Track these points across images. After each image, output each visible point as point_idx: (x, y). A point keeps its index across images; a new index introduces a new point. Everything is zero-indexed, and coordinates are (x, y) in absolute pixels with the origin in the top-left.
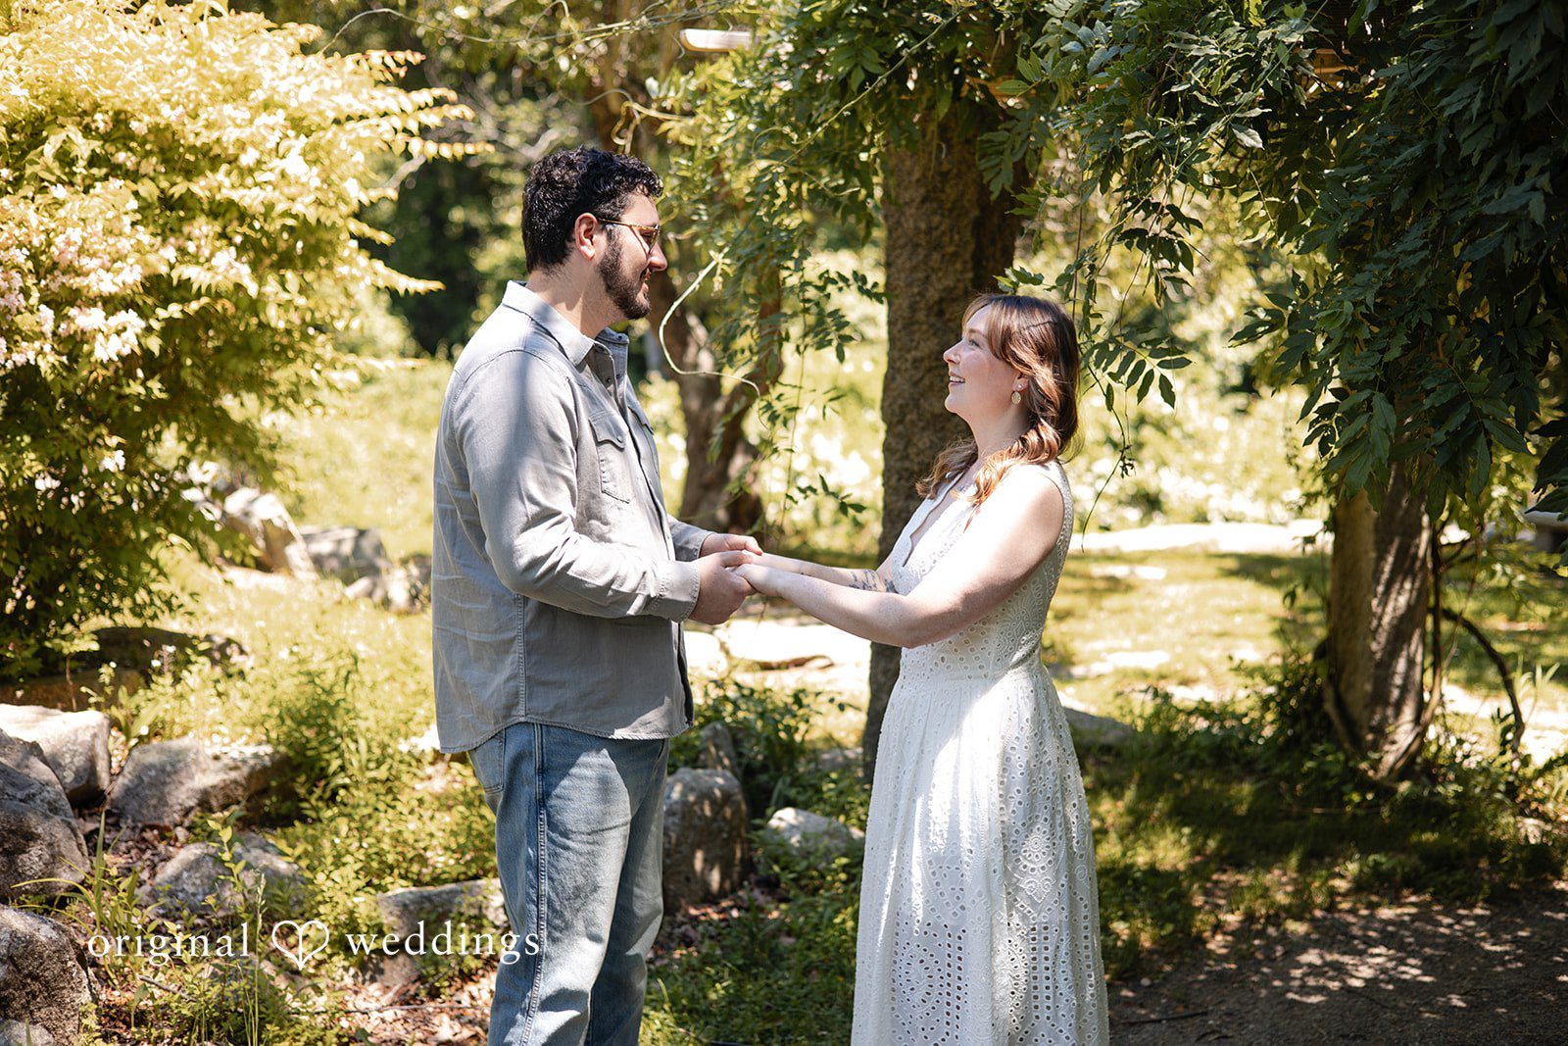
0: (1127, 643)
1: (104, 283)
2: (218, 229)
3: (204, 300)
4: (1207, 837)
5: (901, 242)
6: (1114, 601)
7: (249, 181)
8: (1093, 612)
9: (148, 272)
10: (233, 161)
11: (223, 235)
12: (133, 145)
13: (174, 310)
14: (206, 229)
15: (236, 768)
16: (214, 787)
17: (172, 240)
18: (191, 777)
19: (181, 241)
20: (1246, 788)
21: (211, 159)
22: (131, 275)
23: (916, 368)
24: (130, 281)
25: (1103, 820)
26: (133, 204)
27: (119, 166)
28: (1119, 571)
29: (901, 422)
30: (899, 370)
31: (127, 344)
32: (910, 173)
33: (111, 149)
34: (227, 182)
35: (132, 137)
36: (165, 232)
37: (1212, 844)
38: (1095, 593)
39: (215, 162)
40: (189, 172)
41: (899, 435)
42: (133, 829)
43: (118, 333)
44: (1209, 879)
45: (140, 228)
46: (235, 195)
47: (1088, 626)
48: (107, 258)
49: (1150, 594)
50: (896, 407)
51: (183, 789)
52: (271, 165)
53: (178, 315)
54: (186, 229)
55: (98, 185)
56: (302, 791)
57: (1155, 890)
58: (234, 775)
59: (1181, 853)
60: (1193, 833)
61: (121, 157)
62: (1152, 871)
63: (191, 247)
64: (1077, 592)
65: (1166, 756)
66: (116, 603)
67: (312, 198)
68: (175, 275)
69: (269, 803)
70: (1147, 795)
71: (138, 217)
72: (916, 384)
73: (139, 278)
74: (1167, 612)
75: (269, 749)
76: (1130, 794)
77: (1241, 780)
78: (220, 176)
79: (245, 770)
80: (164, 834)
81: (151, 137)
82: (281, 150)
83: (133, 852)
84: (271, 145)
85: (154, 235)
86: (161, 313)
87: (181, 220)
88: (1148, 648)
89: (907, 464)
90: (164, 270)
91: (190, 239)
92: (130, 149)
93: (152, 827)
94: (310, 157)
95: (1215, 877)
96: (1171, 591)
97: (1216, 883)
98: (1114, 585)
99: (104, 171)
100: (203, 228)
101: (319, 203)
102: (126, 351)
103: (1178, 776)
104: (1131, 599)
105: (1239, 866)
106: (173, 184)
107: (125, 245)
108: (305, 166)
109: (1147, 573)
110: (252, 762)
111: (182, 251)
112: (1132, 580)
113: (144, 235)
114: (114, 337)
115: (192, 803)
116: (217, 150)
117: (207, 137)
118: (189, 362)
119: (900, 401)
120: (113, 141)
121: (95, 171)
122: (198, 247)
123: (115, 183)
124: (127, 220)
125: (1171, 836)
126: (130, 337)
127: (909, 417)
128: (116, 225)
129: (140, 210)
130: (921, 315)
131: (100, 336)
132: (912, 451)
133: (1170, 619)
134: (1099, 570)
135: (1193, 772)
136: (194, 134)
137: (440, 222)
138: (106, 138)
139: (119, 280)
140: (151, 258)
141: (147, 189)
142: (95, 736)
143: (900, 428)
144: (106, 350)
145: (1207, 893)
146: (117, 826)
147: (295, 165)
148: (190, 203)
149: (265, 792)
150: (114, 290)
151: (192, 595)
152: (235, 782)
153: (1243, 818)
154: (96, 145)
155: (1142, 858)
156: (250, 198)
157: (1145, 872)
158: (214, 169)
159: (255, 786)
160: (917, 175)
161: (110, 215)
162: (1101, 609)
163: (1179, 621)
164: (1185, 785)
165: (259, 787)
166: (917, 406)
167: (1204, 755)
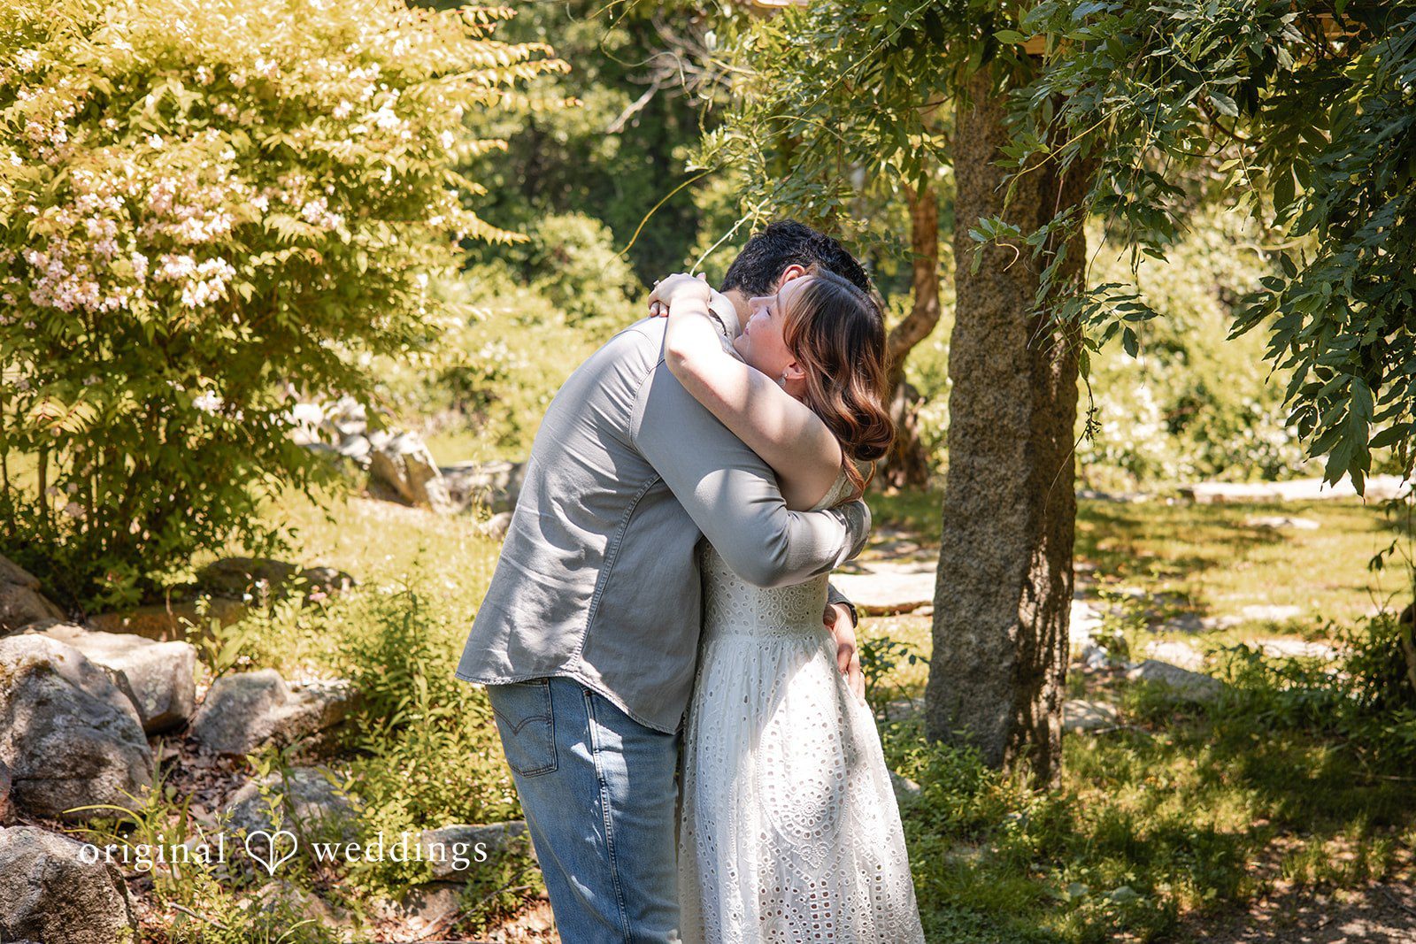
0: (1262, 596)
1: (195, 231)
2: (312, 179)
3: (294, 249)
4: (1271, 800)
5: (971, 199)
6: (1259, 552)
7: (343, 133)
8: (1237, 562)
9: (241, 220)
10: (328, 113)
11: (316, 186)
12: (236, 96)
13: (267, 258)
14: (299, 179)
15: (311, 701)
16: (288, 719)
17: (268, 190)
18: (267, 709)
19: (277, 191)
20: (1322, 753)
21: (306, 111)
22: (222, 224)
23: (983, 325)
24: (219, 229)
25: (1171, 779)
26: (231, 154)
27: (221, 117)
28: (1275, 520)
29: (966, 378)
30: (966, 327)
31: (217, 290)
32: (979, 130)
33: (213, 99)
34: (322, 134)
35: (234, 89)
36: (262, 182)
37: (1275, 808)
38: (1242, 544)
39: (311, 113)
40: (288, 124)
41: (964, 391)
42: (211, 756)
43: (207, 281)
44: (1268, 844)
45: (234, 178)
46: (327, 146)
47: (1226, 577)
48: (200, 207)
49: (1299, 546)
50: (963, 364)
51: (258, 720)
52: (364, 118)
53: (271, 262)
54: (281, 179)
55: (196, 134)
56: (364, 727)
57: (1206, 853)
58: (308, 707)
59: (1242, 817)
60: (1259, 795)
61: (223, 108)
62: (1209, 834)
63: (285, 197)
64: (1225, 541)
65: (1249, 715)
66: (219, 536)
67: (404, 150)
68: (267, 223)
69: (342, 735)
70: (1222, 754)
71: (236, 166)
72: (982, 340)
73: (228, 227)
74: (1310, 565)
75: (345, 683)
76: (1205, 754)
77: (1318, 743)
78: (314, 128)
79: (320, 703)
80: (239, 763)
81: (252, 89)
82: (376, 103)
83: (207, 779)
84: (364, 98)
85: (248, 184)
86: (255, 261)
87: (278, 170)
88: (1283, 602)
89: (972, 420)
90: (257, 219)
91: (285, 189)
92: (233, 101)
93: (226, 756)
94: (406, 109)
95: (1274, 842)
96: (1321, 542)
97: (1274, 848)
98: (1267, 535)
99: (206, 121)
100: (297, 177)
101: (409, 154)
102: (214, 298)
103: (1256, 737)
104: (1278, 551)
105: (1301, 831)
106: (269, 135)
107: (217, 194)
108: (398, 121)
109: (1302, 523)
110: (328, 695)
111: (276, 200)
112: (1285, 531)
113: (237, 185)
114: (202, 284)
115: (266, 733)
116: (312, 103)
117: (303, 89)
118: (285, 307)
119: (966, 357)
120: (217, 93)
121: (196, 122)
122: (291, 197)
123: (213, 135)
124: (222, 171)
125: (1237, 798)
126: (218, 283)
127: (974, 374)
128: (212, 174)
129: (237, 161)
130: (988, 273)
131: (191, 284)
132: (977, 407)
133: (1312, 572)
134: (1253, 519)
135: (1272, 734)
136: (291, 87)
137: (664, 161)
138: (208, 90)
139: (209, 229)
140: (244, 208)
141: (240, 138)
142: (177, 666)
143: (966, 384)
144: (195, 296)
145: (1264, 858)
146: (196, 753)
147: (386, 118)
148: (287, 153)
149: (340, 724)
150: (204, 237)
151: (291, 530)
152: (309, 714)
153: (1314, 782)
154: (198, 96)
155: (1201, 820)
156: (343, 150)
157: (1200, 834)
158: (310, 121)
159: (328, 719)
160: (986, 133)
161: (205, 164)
162: (1245, 560)
163: (1322, 573)
164: (1262, 746)
165: (335, 720)
166: (983, 363)
167: (1285, 717)
